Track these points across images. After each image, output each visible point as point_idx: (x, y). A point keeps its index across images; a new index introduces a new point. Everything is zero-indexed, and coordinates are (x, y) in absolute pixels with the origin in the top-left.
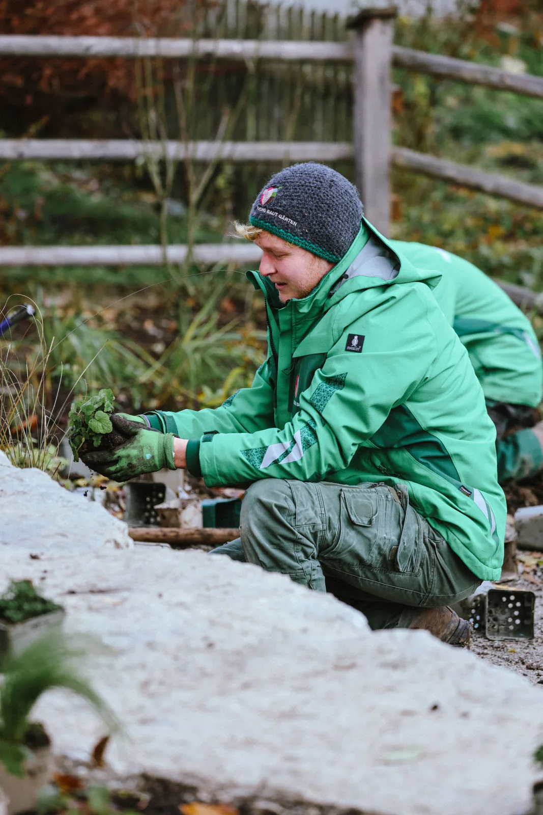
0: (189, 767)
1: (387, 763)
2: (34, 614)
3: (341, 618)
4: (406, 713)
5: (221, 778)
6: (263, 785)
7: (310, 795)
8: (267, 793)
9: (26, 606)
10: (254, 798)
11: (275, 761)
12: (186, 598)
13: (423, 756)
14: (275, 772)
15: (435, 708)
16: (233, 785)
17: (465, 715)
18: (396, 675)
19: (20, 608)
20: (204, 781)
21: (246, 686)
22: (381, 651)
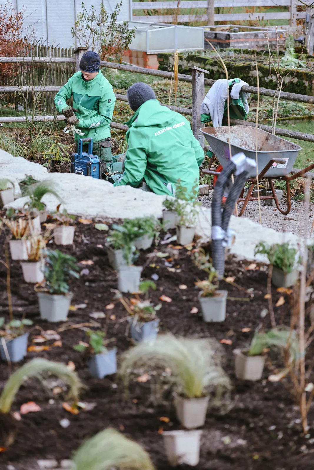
0: (79, 212)
1: (126, 209)
2: (33, 183)
3: (107, 185)
4: (128, 200)
5: (87, 214)
6: (97, 215)
7: (109, 216)
8: (98, 216)
9: (31, 181)
10: (96, 218)
11: (99, 210)
12: (68, 181)
13: (134, 208)
14: (100, 212)
15: (135, 199)
16: (90, 215)
17: (143, 200)
18: (124, 194)
19: (30, 182)
20: (83, 215)
21: (88, 197)
22: (119, 190)
